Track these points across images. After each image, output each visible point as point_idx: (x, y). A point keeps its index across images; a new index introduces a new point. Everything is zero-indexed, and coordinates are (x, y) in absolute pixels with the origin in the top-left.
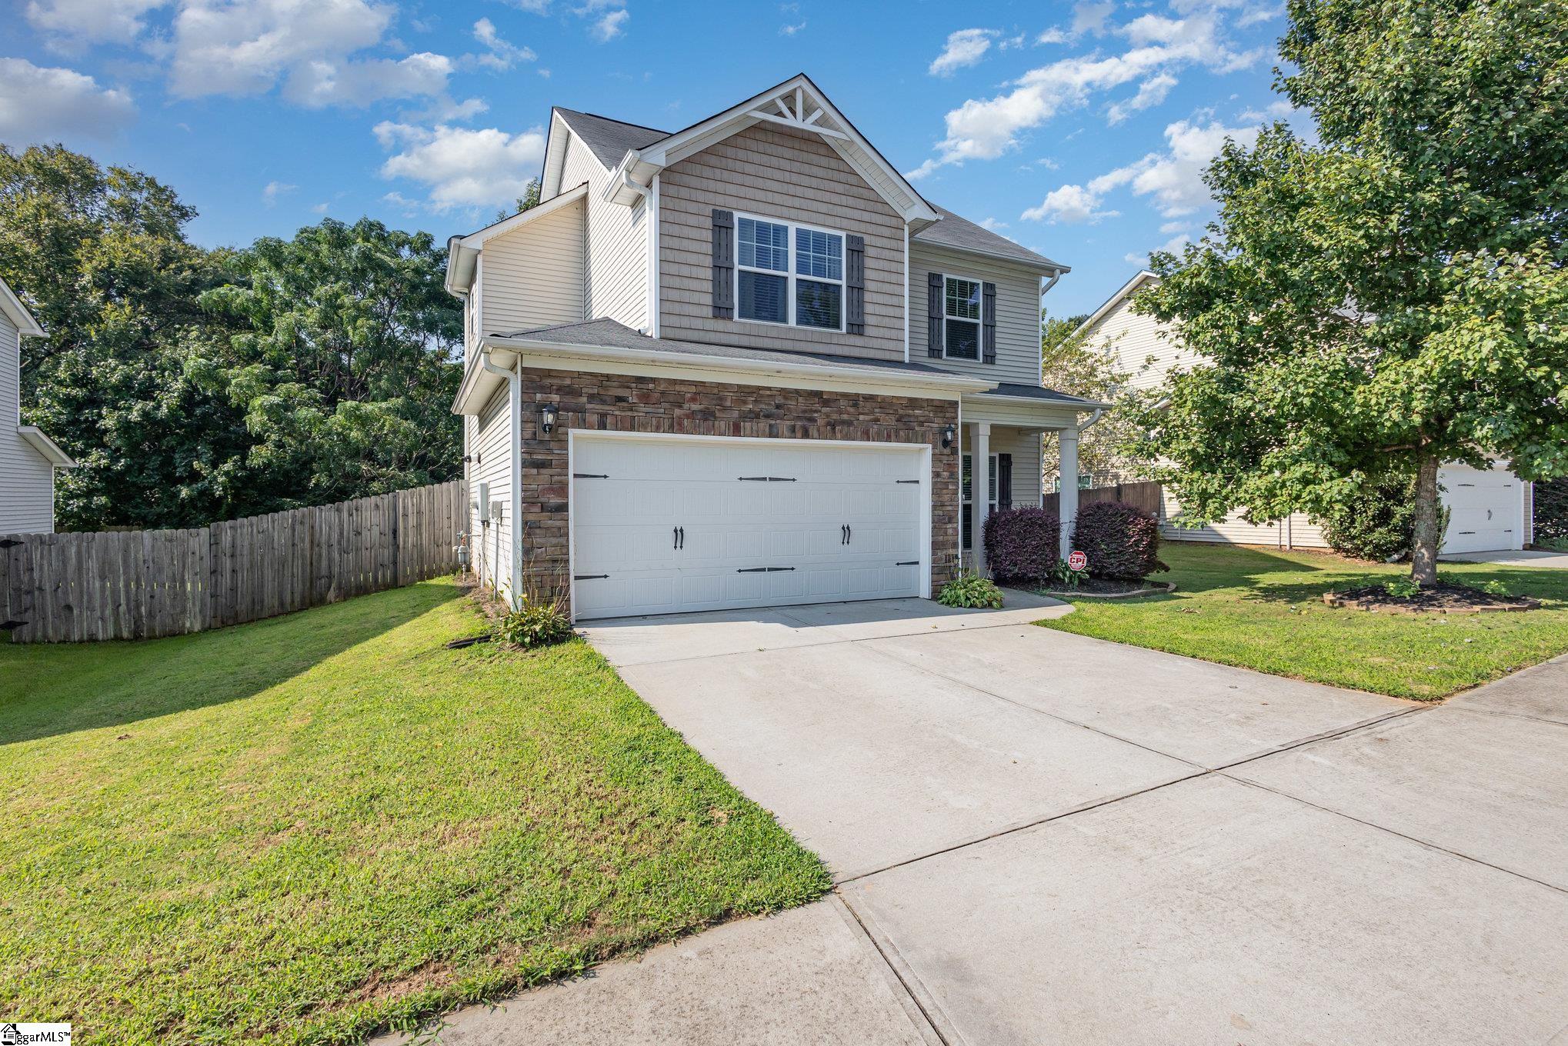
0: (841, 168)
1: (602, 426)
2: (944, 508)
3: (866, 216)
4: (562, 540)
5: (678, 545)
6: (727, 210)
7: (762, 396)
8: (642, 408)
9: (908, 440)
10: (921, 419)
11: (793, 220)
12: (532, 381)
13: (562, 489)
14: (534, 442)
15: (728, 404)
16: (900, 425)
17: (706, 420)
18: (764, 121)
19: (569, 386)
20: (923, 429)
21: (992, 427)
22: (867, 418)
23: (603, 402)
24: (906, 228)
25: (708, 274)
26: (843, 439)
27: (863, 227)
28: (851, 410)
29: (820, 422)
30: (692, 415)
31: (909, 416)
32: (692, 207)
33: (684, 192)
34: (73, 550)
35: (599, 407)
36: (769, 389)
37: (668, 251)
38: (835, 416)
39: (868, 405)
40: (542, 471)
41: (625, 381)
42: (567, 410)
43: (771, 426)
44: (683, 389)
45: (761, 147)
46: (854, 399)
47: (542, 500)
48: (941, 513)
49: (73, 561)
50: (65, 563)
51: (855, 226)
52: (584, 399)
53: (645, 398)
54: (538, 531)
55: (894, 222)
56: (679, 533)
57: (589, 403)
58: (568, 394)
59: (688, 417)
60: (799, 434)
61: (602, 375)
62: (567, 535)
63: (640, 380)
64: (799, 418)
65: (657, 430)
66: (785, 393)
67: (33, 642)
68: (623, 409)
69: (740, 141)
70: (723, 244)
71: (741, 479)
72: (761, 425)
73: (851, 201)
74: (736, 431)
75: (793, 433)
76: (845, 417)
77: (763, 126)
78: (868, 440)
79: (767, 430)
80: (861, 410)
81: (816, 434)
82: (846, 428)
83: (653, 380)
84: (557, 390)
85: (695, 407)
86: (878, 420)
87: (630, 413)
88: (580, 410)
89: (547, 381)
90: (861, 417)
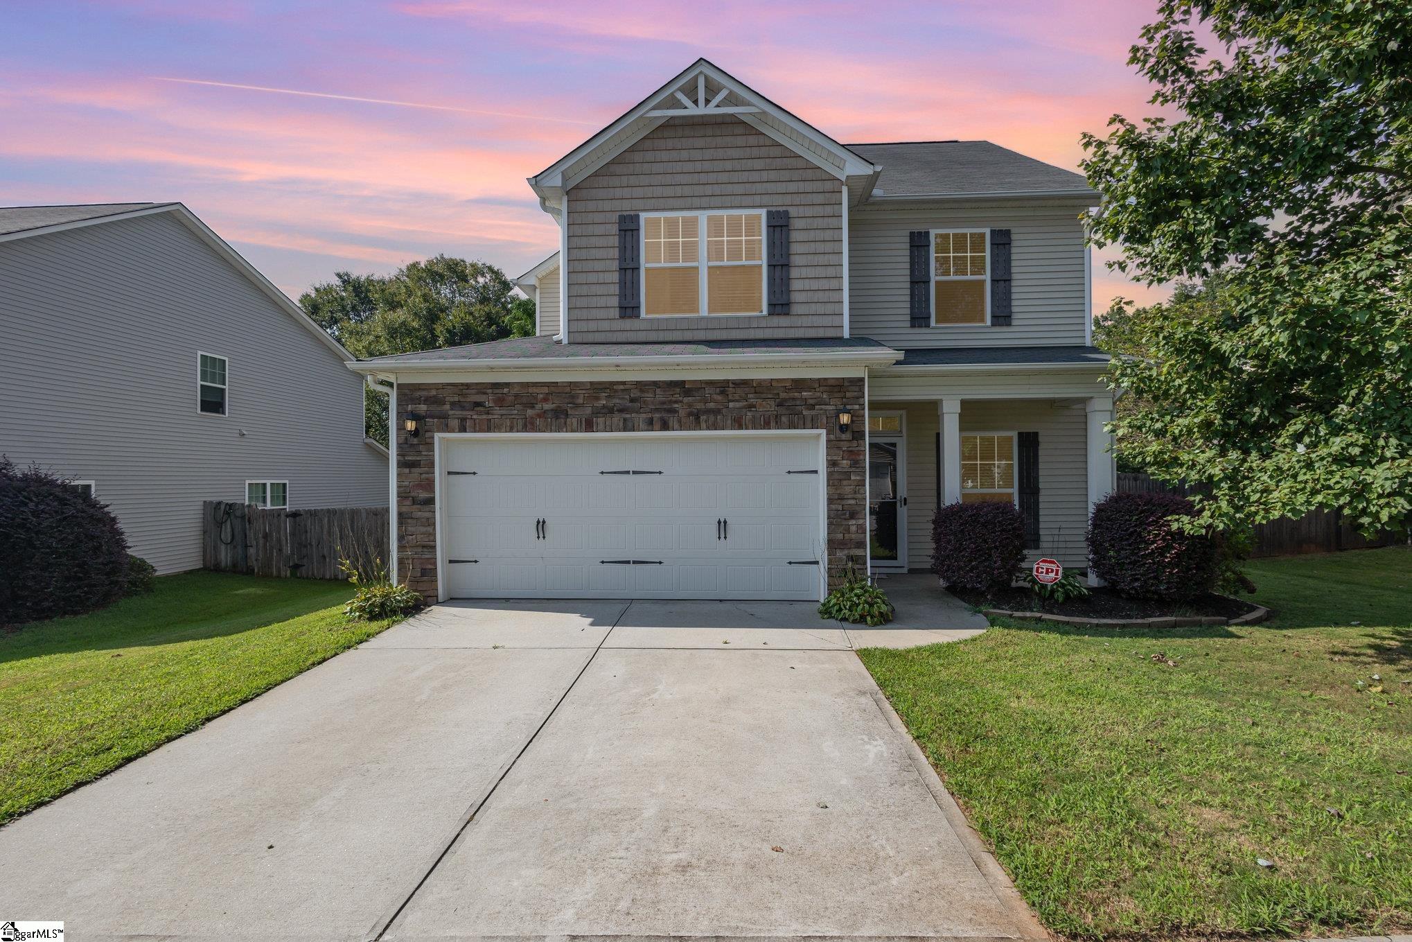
0: (761, 143)
1: (463, 429)
2: (845, 502)
3: (792, 187)
4: (430, 529)
5: (541, 535)
6: (632, 213)
7: (616, 391)
8: (498, 411)
9: (792, 426)
10: (812, 402)
11: (704, 208)
12: (405, 395)
13: (430, 485)
14: (406, 446)
15: (580, 401)
16: (781, 410)
17: (557, 418)
18: (672, 118)
19: (434, 396)
20: (813, 412)
21: (963, 403)
22: (738, 405)
23: (463, 408)
24: (845, 190)
25: (615, 277)
26: (708, 428)
27: (788, 200)
28: (719, 398)
29: (682, 413)
30: (542, 416)
31: (794, 399)
32: (598, 218)
33: (591, 206)
34: (326, 519)
35: (459, 413)
36: (624, 383)
37: (576, 262)
38: (700, 406)
39: (739, 390)
40: (413, 470)
41: (482, 388)
42: (433, 417)
43: (625, 420)
44: (535, 390)
45: (670, 143)
46: (723, 387)
47: (413, 494)
48: (840, 508)
49: (326, 526)
50: (322, 527)
51: (778, 200)
52: (447, 407)
53: (500, 402)
54: (409, 521)
55: (828, 186)
56: (541, 525)
57: (452, 409)
58: (433, 403)
59: (539, 416)
60: (657, 425)
61: (462, 384)
62: (434, 524)
63: (496, 386)
64: (657, 410)
65: (511, 430)
66: (641, 386)
67: (307, 578)
68: (480, 413)
69: (648, 143)
70: (629, 246)
71: (602, 473)
72: (615, 420)
73: (773, 175)
74: (589, 426)
75: (650, 425)
76: (712, 405)
77: (672, 122)
78: (740, 428)
79: (621, 424)
80: (730, 397)
81: (676, 426)
82: (712, 418)
83: (507, 385)
84: (425, 401)
85: (547, 406)
86: (754, 406)
87: (484, 417)
88: (444, 417)
89: (418, 394)
90: (731, 405)
